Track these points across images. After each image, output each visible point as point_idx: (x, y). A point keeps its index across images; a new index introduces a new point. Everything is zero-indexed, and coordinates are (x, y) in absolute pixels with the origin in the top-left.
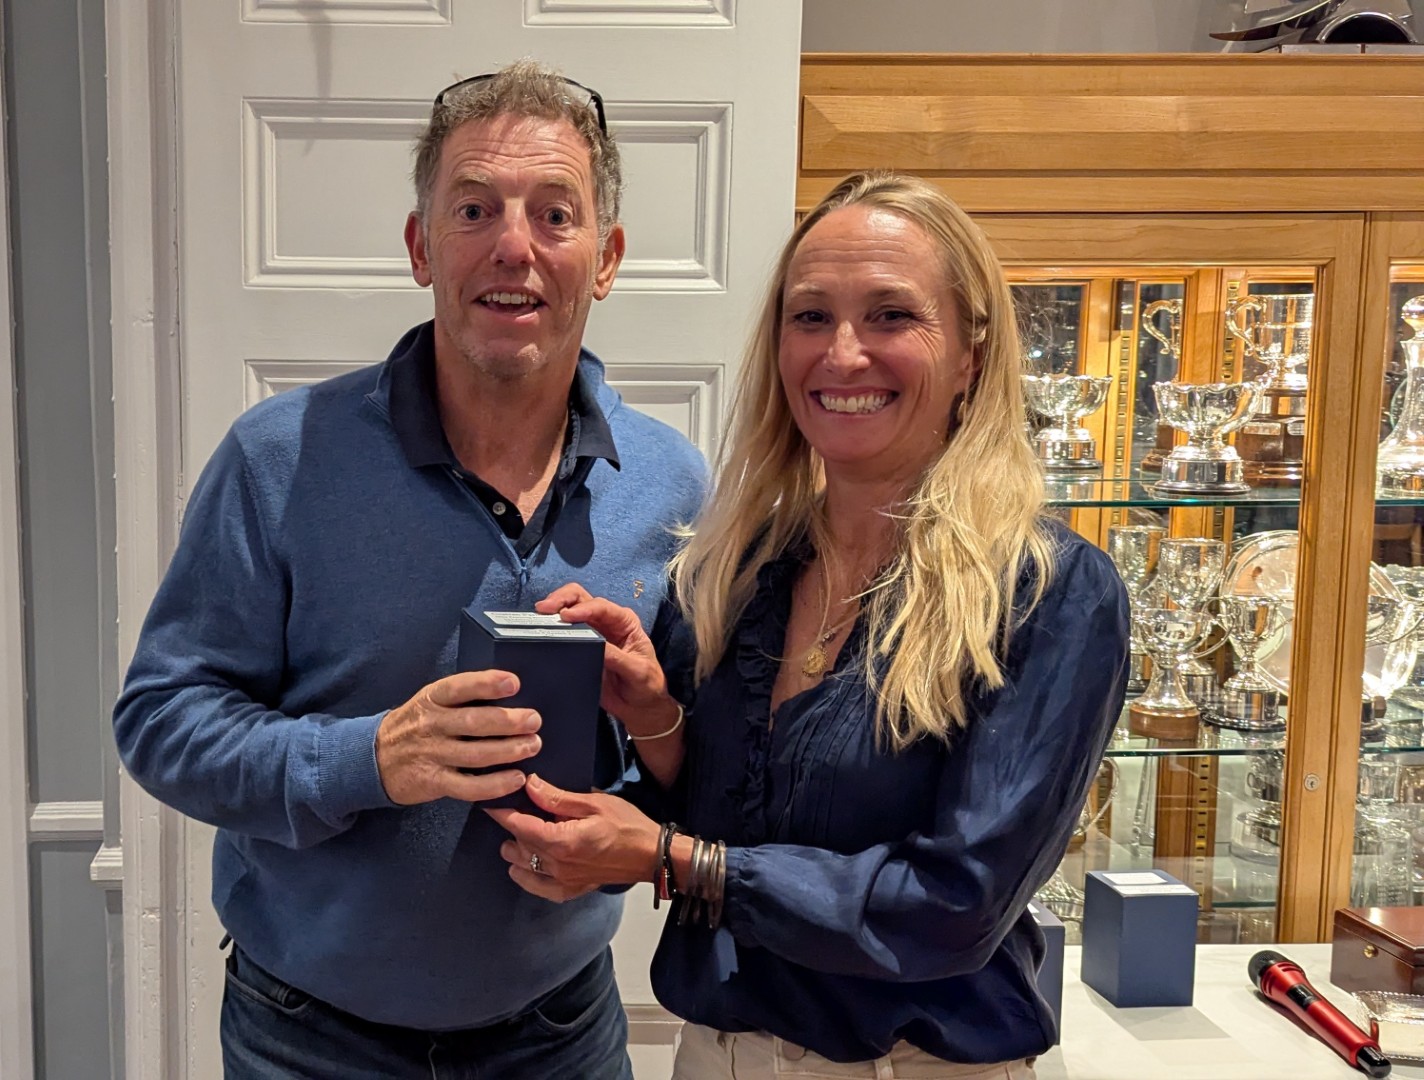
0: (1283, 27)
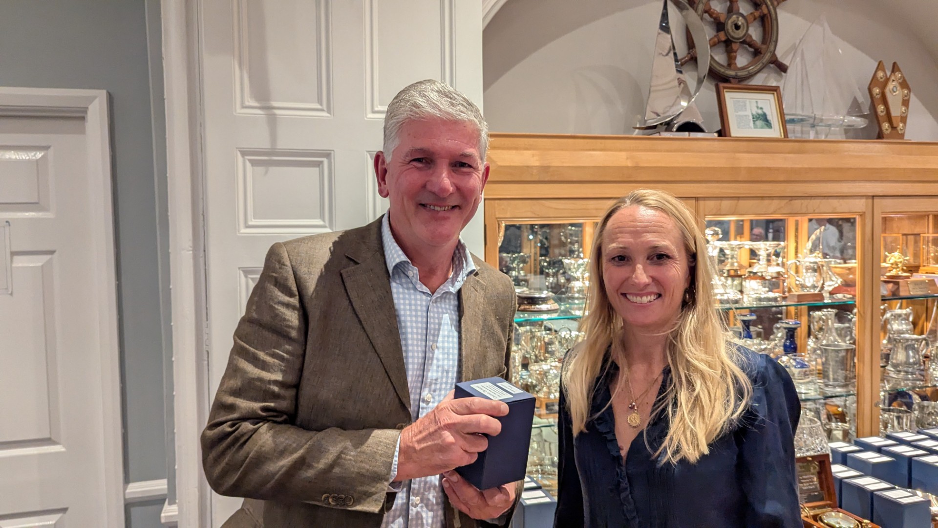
0: (659, 126)
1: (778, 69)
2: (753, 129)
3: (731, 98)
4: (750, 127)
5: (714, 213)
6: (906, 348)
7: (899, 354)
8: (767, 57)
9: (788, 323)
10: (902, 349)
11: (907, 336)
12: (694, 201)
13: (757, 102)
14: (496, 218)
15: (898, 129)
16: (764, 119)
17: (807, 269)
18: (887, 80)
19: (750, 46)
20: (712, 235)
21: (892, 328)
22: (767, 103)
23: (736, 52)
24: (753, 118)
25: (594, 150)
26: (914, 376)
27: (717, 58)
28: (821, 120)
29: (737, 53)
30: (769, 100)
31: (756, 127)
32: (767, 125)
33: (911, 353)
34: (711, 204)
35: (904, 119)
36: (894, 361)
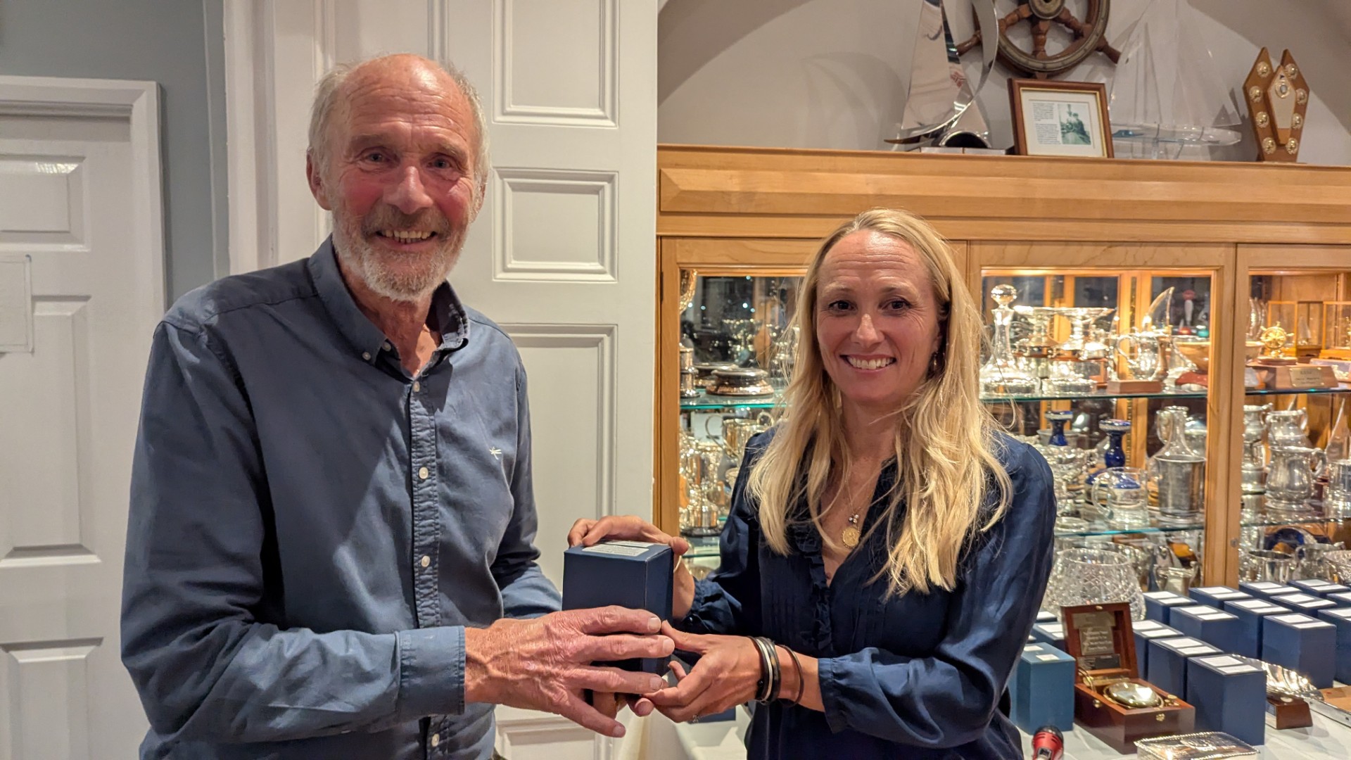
0: (923, 138)
1: (1109, 60)
2: (1062, 145)
3: (1031, 100)
4: (1057, 142)
5: (994, 263)
6: (1290, 465)
7: (1279, 473)
8: (1091, 42)
9: (1112, 424)
10: (1284, 466)
11: (1293, 448)
12: (965, 245)
13: (1069, 106)
14: (678, 263)
15: (1288, 146)
16: (1079, 130)
17: (1142, 346)
18: (1272, 76)
19: (1068, 25)
20: (1001, 295)
21: (1274, 437)
22: (1085, 108)
23: (1045, 34)
24: (1063, 129)
25: (818, 170)
26: (1301, 506)
27: (1017, 43)
28: (1174, 133)
29: (1047, 36)
30: (1088, 103)
31: (1065, 141)
32: (1083, 139)
33: (1297, 471)
34: (990, 249)
35: (1296, 133)
36: (1272, 484)
